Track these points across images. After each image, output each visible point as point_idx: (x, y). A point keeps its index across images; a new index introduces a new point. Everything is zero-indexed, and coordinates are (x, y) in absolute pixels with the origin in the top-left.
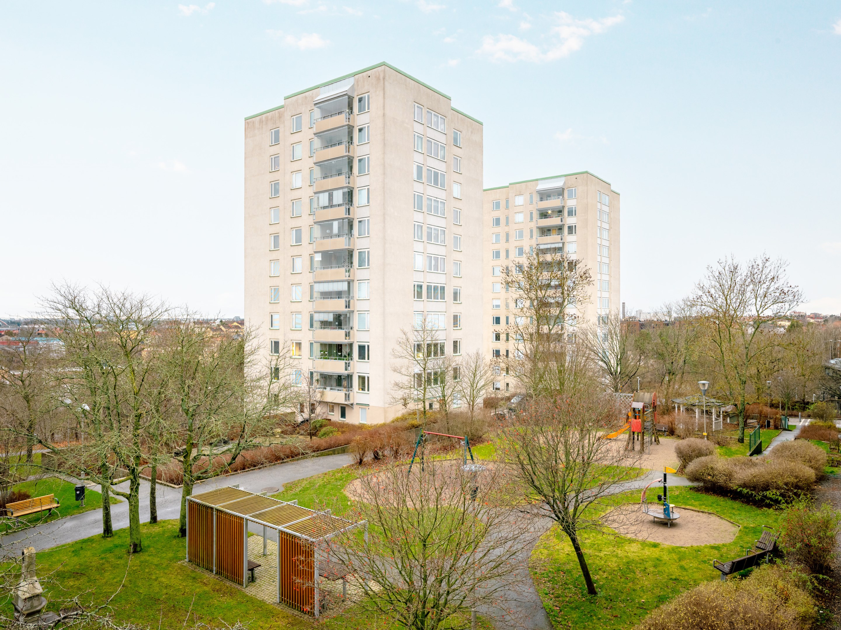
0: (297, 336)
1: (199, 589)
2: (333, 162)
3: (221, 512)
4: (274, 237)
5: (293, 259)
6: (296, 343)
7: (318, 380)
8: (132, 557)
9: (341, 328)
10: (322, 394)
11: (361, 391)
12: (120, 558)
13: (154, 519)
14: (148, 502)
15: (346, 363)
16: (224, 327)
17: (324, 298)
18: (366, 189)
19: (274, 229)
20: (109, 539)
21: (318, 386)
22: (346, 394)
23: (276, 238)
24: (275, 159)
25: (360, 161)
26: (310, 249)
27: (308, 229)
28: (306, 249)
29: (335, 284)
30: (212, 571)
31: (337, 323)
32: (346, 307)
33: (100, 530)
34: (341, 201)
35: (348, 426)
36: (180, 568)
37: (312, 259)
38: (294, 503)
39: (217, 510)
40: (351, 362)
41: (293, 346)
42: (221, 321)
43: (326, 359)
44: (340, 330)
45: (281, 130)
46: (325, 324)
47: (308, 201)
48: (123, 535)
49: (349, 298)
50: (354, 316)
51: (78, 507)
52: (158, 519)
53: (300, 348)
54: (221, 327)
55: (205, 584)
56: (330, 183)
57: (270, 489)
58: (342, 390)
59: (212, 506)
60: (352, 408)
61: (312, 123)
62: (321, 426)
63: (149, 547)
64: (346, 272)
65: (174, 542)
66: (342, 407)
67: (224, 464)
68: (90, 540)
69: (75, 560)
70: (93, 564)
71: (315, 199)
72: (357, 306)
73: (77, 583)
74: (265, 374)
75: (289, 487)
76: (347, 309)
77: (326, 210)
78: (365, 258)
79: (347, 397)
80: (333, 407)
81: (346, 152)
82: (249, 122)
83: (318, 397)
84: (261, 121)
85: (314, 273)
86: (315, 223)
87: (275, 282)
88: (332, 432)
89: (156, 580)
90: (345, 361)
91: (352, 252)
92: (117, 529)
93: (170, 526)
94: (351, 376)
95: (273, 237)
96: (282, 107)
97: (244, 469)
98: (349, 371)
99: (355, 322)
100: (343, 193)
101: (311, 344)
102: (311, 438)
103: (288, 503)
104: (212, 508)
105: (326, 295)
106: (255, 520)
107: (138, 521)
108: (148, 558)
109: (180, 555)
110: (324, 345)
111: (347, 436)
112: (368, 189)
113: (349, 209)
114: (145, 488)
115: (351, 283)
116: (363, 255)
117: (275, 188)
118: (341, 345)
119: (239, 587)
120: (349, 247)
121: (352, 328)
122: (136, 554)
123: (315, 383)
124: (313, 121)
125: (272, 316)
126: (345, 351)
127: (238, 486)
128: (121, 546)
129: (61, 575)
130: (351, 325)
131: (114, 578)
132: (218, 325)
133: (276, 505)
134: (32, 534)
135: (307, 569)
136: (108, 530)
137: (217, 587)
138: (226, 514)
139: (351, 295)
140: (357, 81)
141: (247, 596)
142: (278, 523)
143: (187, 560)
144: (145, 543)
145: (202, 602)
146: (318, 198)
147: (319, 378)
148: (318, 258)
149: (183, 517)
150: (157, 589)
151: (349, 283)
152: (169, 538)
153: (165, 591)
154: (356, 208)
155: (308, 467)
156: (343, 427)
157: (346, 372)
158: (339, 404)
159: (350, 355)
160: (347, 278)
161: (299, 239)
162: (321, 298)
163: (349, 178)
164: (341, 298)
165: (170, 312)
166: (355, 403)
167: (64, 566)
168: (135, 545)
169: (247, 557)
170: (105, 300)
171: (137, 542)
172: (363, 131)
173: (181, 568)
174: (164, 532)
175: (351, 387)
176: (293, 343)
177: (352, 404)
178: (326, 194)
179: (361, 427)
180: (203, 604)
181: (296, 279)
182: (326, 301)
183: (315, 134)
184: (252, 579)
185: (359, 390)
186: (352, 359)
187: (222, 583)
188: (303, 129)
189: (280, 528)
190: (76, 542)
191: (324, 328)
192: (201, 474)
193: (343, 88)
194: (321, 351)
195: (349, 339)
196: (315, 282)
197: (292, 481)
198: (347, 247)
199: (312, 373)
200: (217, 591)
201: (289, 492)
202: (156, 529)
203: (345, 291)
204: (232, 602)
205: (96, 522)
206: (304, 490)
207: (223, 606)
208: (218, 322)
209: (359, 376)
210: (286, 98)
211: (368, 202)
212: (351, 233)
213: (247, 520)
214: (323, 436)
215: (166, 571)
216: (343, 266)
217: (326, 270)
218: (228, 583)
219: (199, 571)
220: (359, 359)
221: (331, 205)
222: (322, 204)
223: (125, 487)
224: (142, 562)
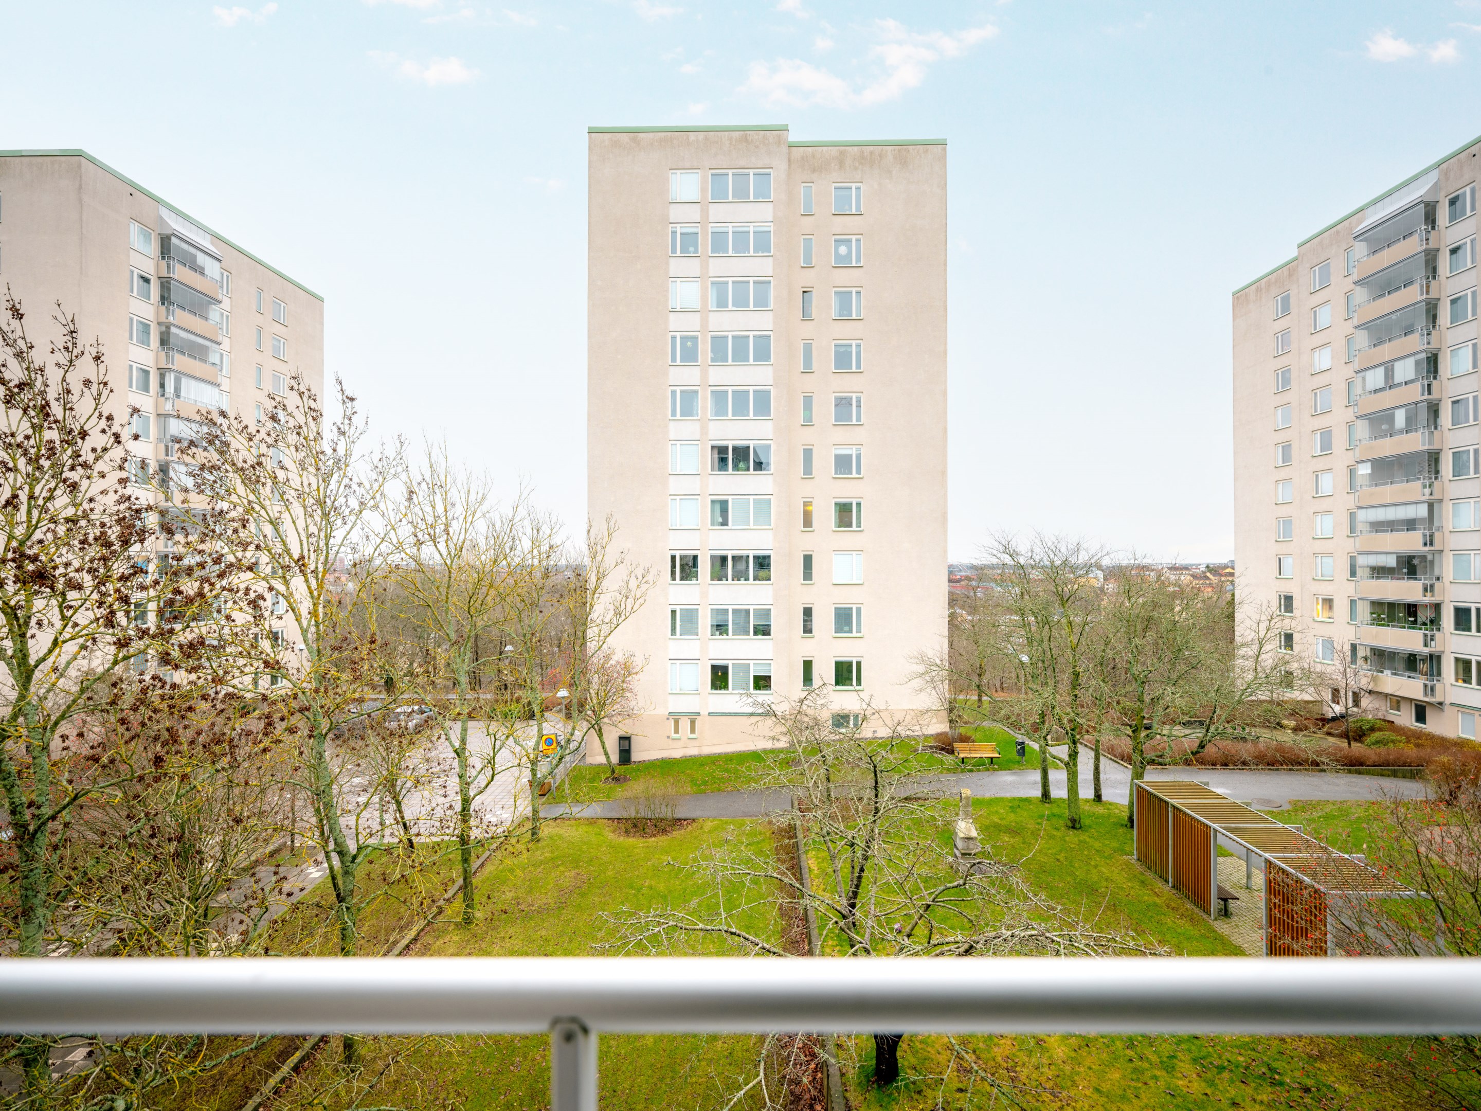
0: (1326, 590)
1: (1148, 898)
2: (1394, 317)
3: (1178, 809)
4: (1283, 447)
5: (1317, 476)
6: (1324, 600)
7: (1366, 659)
8: (1071, 832)
9: (1415, 579)
10: (1374, 679)
11: (1460, 683)
12: (1057, 829)
13: (1098, 797)
14: (1091, 777)
15: (1426, 636)
16: (1214, 575)
17: (1377, 531)
18: (1470, 347)
19: (1282, 437)
20: (1047, 805)
21: (1365, 667)
22: (1426, 686)
23: (1287, 449)
24: (1284, 337)
25: (1453, 302)
26: (1349, 458)
27: (1344, 428)
28: (1341, 458)
29: (1400, 508)
30: (1167, 881)
31: (1405, 570)
32: (1425, 544)
33: (1038, 793)
34: (1411, 375)
35: (1431, 737)
36: (1125, 864)
37: (1352, 472)
38: (1298, 829)
39: (1174, 807)
40: (1438, 635)
41: (1317, 603)
42: (1208, 567)
43: (1383, 625)
44: (1412, 582)
45: (1293, 293)
46: (1379, 572)
47: (1344, 386)
48: (1063, 805)
49: (1430, 529)
50: (1444, 559)
51: (1019, 762)
52: (1104, 798)
53: (1331, 607)
54: (1208, 574)
55: (1158, 896)
56: (1387, 351)
57: (1267, 802)
58: (1418, 678)
59: (1167, 799)
60: (1443, 710)
61: (1350, 268)
62: (1372, 729)
63: (1090, 827)
64: (1425, 487)
65: (1121, 831)
66: (1417, 706)
67: (1186, 751)
68: (1027, 800)
69: (1012, 816)
70: (1029, 826)
71: (1359, 381)
72: (1449, 541)
73: (1012, 841)
74: (1250, 639)
75: (1300, 807)
76: (1428, 548)
77: (1379, 394)
78: (1469, 461)
79: (1430, 690)
80: (1398, 702)
81: (1422, 294)
82: (1240, 298)
83: (1364, 682)
84: (1259, 290)
85: (1357, 494)
86: (1357, 418)
87: (1283, 511)
88: (1393, 741)
89: (1096, 867)
90: (1423, 631)
91: (1438, 453)
92: (1057, 797)
93: (1117, 811)
94: (1439, 658)
95: (1280, 449)
96: (1295, 259)
97: (1226, 765)
98: (1434, 648)
99: (1447, 568)
100: (1416, 362)
101: (1353, 602)
102: (1349, 744)
103: (1286, 826)
104: (1167, 803)
105: (1379, 526)
106: (1228, 834)
107: (1076, 793)
108: (1088, 839)
109: (1127, 848)
110: (1377, 605)
111: (1426, 752)
112: (1474, 346)
113: (1429, 386)
114: (1085, 758)
115: (1436, 506)
116: (1465, 457)
117: (1284, 379)
118: (1415, 606)
119: (1205, 916)
120: (1431, 447)
121: (1438, 579)
122: (1075, 831)
123: (1360, 662)
124: (1351, 264)
125: (1280, 559)
126: (1422, 616)
127: (1207, 784)
128: (1060, 817)
129: (997, 828)
130: (1437, 572)
131: (1049, 849)
132: (1204, 572)
133: (1265, 823)
134: (976, 777)
135: (1278, 915)
136: (1046, 795)
137: (1173, 905)
138: (1186, 814)
139: (1436, 523)
140: (1446, 174)
141: (1214, 931)
142: (1265, 849)
143: (1135, 857)
144: (1086, 821)
145: (1150, 914)
146: (1364, 379)
147: (1369, 654)
148: (1365, 470)
149: (1131, 804)
150: (1095, 879)
151: (1431, 506)
152: (1115, 824)
153: (1105, 884)
154: (1445, 381)
155: (1338, 785)
156: (1419, 738)
157: (1427, 650)
158: (1411, 700)
159: (1435, 622)
160: (1427, 497)
161: (1326, 445)
162: (1371, 532)
163: (1428, 334)
164: (1414, 529)
165: (1112, 556)
166: (1447, 702)
167: (1001, 819)
168: (1073, 821)
169: (1215, 879)
170: (1039, 543)
171: (1076, 817)
172: (1460, 252)
173: (1127, 863)
174: (1109, 815)
175: (1439, 674)
176: (1317, 599)
177: (1441, 704)
178: (1382, 370)
179: (1461, 744)
180: (1151, 917)
181: (1325, 504)
182: (1381, 535)
183: (1355, 283)
184: (1225, 913)
185: (1457, 680)
186: (1438, 630)
187: (1179, 901)
188: (1333, 280)
189: (1267, 855)
190: (1014, 799)
191: (1378, 578)
192: (1157, 756)
193: (1418, 192)
194: (1372, 613)
195: (1432, 596)
196: (1359, 508)
197: (1306, 799)
198: (1426, 447)
199: (1354, 648)
200: (1173, 909)
201: (1299, 813)
202: (1100, 810)
203: (1422, 519)
204: (1194, 932)
205: (1035, 783)
206: (1327, 817)
207: (1179, 930)
208: (1203, 568)
209: (1457, 659)
210: (1300, 246)
211: (1475, 365)
212: (1435, 422)
213: (1216, 831)
214: (1374, 744)
215: (1108, 861)
216: (1419, 479)
217: (1380, 488)
218: (1189, 905)
219: (1150, 876)
220: (1456, 629)
221: (1390, 384)
222: (1370, 386)
223: (1062, 751)
224: (1080, 841)
